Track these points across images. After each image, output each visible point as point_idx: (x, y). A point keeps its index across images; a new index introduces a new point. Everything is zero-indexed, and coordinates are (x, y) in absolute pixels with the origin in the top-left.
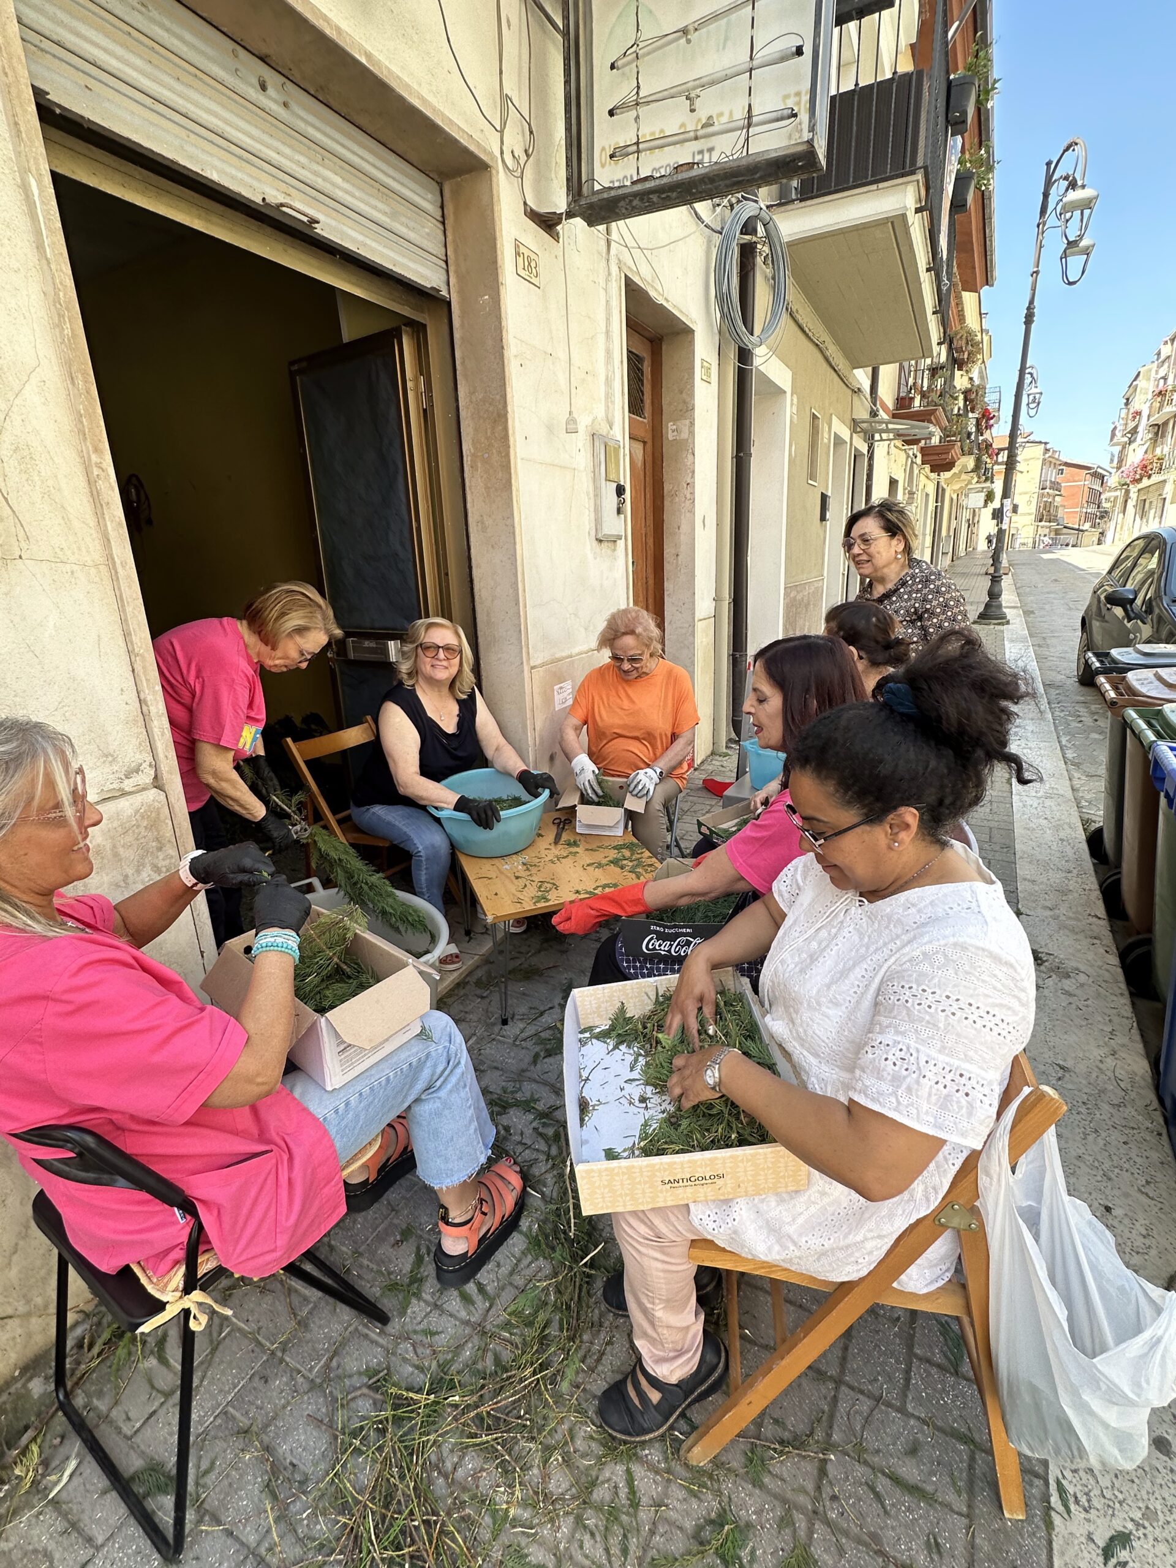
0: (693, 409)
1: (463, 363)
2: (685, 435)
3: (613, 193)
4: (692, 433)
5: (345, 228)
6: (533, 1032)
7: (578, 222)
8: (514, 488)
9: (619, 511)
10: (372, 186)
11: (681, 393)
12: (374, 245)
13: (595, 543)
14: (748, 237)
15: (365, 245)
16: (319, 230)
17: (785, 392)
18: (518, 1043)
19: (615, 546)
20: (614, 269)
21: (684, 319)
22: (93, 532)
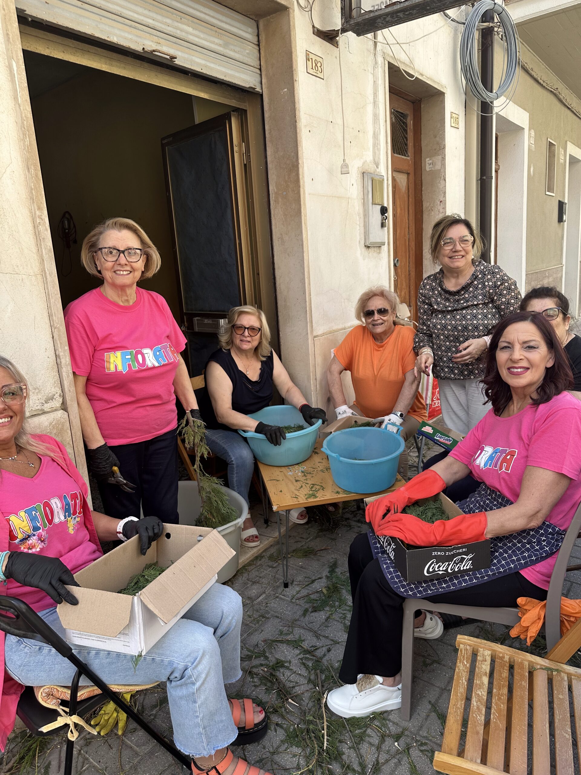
0: (444, 148)
1: (270, 133)
2: (438, 167)
3: (372, 15)
4: (444, 165)
5: (194, 58)
6: (305, 594)
7: (350, 34)
8: (302, 214)
9: (383, 225)
10: (211, 30)
11: (435, 137)
12: (212, 65)
13: (364, 249)
14: (486, 24)
15: (206, 66)
16: (177, 62)
17: (523, 129)
18: (294, 601)
19: (380, 250)
20: (380, 60)
21: (436, 86)
22: (35, 256)
